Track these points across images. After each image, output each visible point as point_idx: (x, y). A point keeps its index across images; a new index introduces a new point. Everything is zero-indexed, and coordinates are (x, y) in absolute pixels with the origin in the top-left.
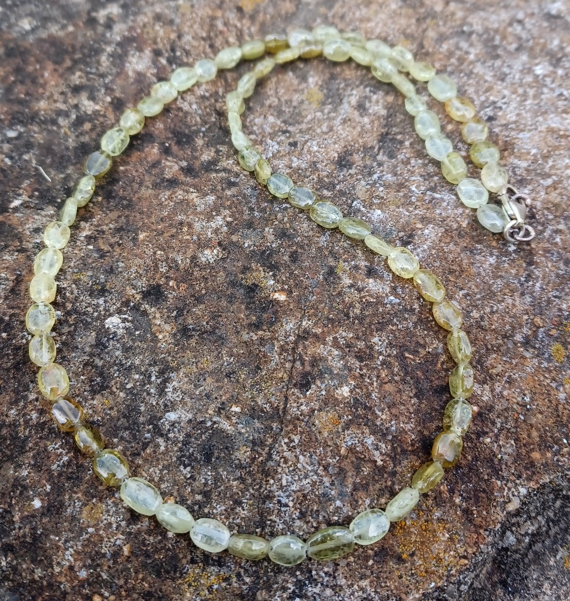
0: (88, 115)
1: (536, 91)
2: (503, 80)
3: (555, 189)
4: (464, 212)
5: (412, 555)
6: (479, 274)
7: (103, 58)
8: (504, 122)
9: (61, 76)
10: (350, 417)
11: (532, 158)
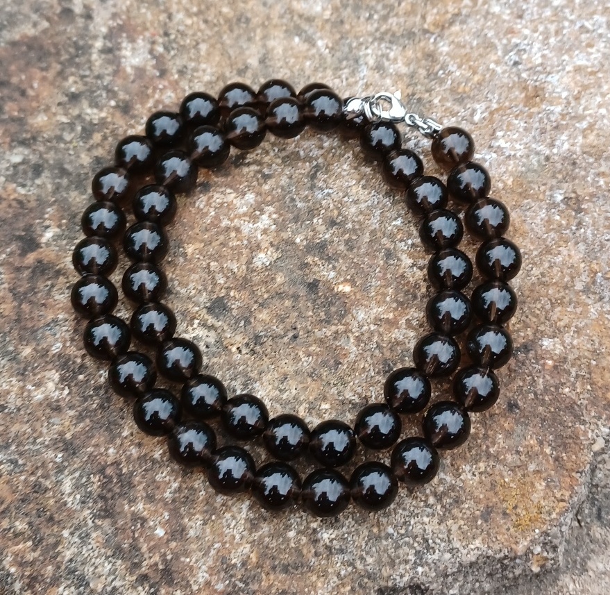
0: (96, 124)
1: (558, 26)
2: (520, 17)
3: (592, 131)
4: (507, 169)
5: (515, 507)
6: (532, 230)
7: (94, 56)
8: (530, 65)
9: (52, 84)
10: (437, 394)
11: (565, 101)
